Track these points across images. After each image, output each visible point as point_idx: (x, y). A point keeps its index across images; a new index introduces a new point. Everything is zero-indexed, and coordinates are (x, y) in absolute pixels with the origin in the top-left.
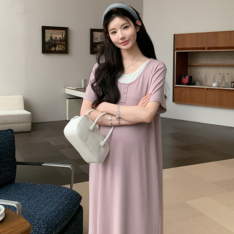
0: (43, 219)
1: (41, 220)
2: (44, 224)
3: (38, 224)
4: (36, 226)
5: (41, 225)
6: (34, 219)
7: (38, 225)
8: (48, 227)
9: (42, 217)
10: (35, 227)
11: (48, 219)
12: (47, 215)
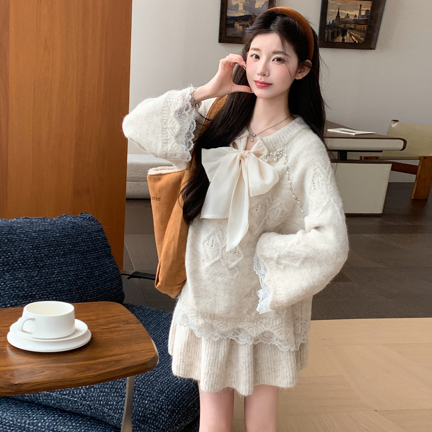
0: (168, 392)
1: (164, 394)
2: (167, 403)
3: (158, 401)
4: (154, 403)
6: (153, 388)
10: (153, 406)
11: (175, 394)
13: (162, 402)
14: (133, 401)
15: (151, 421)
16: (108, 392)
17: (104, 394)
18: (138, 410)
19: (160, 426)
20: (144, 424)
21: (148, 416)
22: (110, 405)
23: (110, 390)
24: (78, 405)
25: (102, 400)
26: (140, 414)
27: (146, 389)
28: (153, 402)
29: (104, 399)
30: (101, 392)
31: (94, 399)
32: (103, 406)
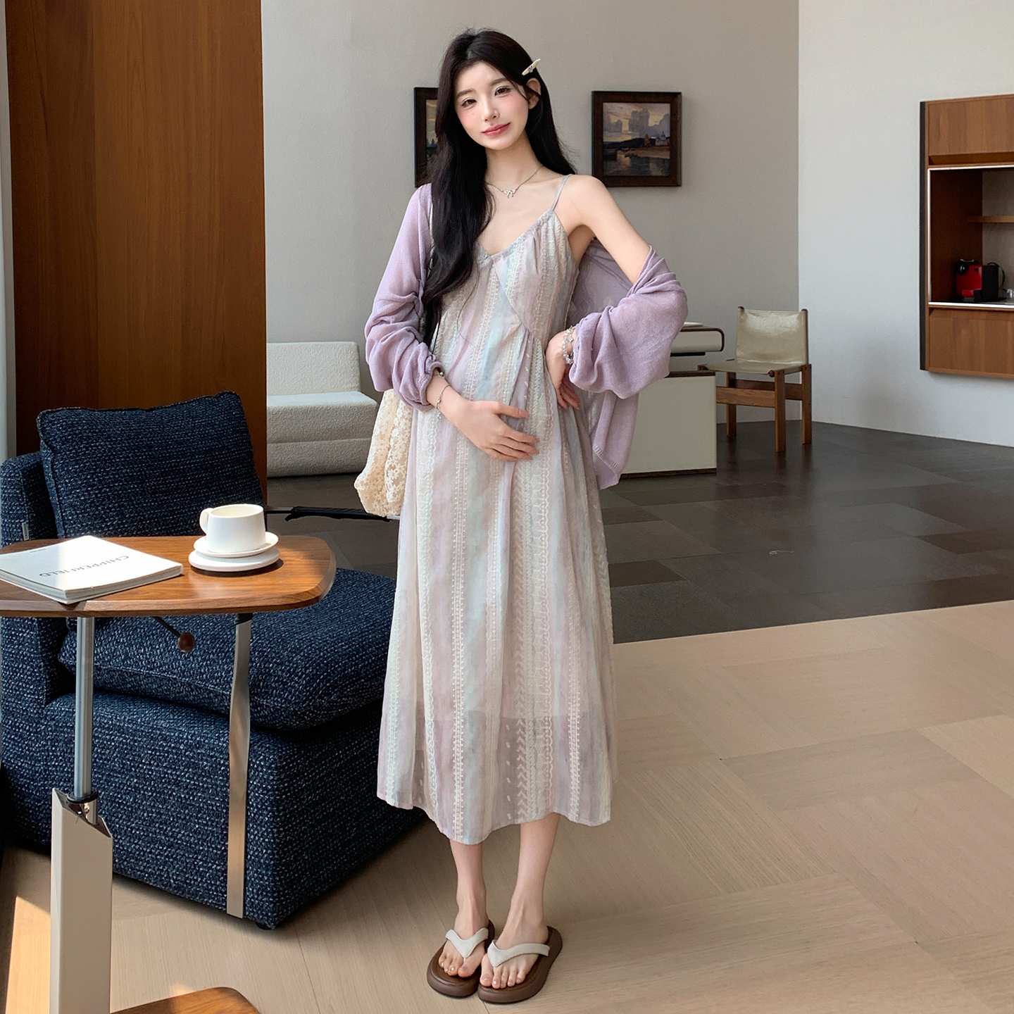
0: (308, 651)
1: (302, 654)
6: (283, 648)
7: (289, 666)
8: (317, 676)
9: (308, 646)
10: (280, 670)
11: (322, 654)
12: (321, 645)
13: (297, 663)
14: (251, 667)
15: (276, 691)
16: (213, 660)
17: (208, 662)
18: (258, 679)
19: (292, 698)
20: (267, 698)
21: (273, 685)
22: (218, 678)
23: (217, 655)
25: (204, 673)
26: (261, 684)
29: (208, 670)
30: (204, 660)
31: (193, 673)
32: (207, 680)
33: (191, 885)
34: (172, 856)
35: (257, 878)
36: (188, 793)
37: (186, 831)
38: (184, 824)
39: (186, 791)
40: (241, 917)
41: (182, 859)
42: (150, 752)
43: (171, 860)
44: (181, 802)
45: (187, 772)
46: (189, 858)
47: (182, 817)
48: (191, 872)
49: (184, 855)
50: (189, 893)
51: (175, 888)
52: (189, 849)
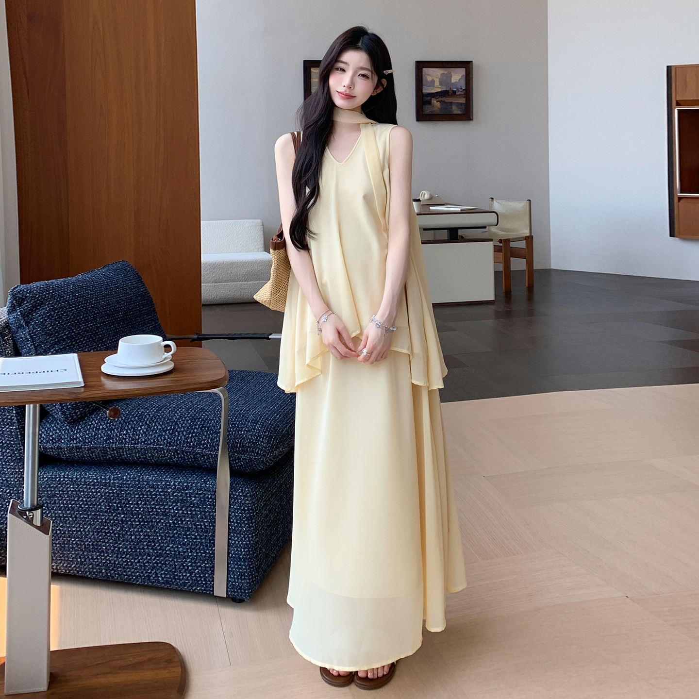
5: (259, 432)
7: (254, 432)
10: (250, 435)
14: (229, 435)
15: (250, 449)
18: (236, 442)
19: (261, 452)
21: (247, 445)
24: (164, 452)
27: (240, 421)
28: (249, 431)
33: (179, 579)
34: (160, 562)
35: (237, 568)
36: (176, 519)
37: (174, 545)
38: (173, 541)
39: (174, 518)
40: (225, 596)
41: (171, 563)
42: (136, 496)
43: (159, 565)
44: (170, 526)
45: (175, 506)
46: (177, 562)
47: (171, 536)
48: (180, 571)
49: (172, 560)
50: (177, 584)
51: (163, 583)
52: (179, 556)
